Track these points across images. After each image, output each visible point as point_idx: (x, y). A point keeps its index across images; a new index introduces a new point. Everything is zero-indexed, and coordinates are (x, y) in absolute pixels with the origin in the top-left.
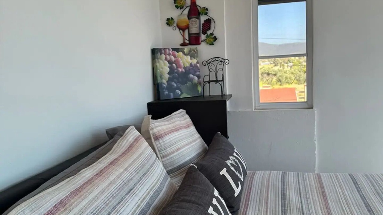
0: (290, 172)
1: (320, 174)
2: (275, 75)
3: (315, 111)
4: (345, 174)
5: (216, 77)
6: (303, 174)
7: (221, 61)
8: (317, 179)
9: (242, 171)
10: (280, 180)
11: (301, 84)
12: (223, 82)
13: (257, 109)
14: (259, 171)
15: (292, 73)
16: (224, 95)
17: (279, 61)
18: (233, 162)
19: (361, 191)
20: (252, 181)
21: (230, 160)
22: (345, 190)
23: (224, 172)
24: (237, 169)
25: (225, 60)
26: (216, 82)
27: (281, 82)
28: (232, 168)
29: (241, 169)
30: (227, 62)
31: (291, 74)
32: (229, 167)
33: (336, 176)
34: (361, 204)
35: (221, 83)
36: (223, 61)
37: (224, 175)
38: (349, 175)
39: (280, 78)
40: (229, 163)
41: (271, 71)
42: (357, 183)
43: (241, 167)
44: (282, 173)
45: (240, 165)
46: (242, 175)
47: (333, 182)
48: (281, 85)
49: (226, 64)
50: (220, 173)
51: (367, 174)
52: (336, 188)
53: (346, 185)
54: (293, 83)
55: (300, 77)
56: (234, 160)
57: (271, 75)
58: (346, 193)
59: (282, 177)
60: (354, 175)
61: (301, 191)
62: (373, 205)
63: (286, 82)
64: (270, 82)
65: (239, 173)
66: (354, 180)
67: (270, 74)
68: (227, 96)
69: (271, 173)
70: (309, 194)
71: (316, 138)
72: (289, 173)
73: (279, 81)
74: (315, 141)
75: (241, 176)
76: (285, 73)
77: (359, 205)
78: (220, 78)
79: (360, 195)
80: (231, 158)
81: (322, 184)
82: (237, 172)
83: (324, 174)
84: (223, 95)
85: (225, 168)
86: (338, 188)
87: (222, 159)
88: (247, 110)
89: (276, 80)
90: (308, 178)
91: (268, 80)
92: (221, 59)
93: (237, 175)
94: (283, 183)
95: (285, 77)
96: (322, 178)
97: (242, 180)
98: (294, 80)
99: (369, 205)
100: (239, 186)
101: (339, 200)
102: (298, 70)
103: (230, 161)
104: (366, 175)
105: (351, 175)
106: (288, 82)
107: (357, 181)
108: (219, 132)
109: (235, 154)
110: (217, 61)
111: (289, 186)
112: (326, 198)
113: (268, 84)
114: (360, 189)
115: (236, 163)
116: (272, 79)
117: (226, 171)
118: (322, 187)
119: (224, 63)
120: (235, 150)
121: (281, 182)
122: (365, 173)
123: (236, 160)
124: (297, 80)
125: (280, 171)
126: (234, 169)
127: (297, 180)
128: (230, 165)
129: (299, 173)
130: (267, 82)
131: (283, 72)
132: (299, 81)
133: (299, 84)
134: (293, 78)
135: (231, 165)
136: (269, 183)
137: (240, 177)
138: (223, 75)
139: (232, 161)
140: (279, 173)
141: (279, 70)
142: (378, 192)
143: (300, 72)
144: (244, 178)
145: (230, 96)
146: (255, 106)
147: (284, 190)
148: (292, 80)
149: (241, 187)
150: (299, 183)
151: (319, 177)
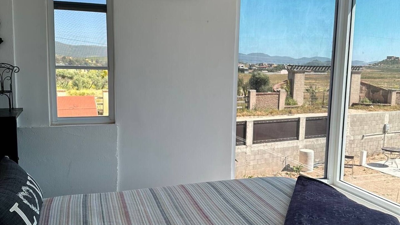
0: (92, 194)
1: (122, 192)
2: (71, 78)
3: (117, 126)
4: (146, 189)
5: (2, 87)
6: (105, 194)
7: (9, 69)
8: (120, 199)
9: (37, 202)
10: (81, 205)
11: (99, 89)
12: (11, 93)
13: (53, 125)
14: (57, 197)
15: (90, 77)
16: (13, 108)
17: (76, 63)
18: (26, 194)
19: (161, 206)
20: (49, 210)
21: (22, 191)
22: (147, 207)
23: (15, 208)
24: (32, 201)
25: (14, 67)
26: (2, 93)
27: (78, 86)
28: (26, 202)
29: (37, 200)
30: (16, 70)
31: (88, 78)
32: (22, 200)
33: (138, 192)
34: (161, 221)
35: (8, 94)
36: (11, 68)
37: (15, 211)
38: (149, 189)
39: (77, 82)
40: (21, 195)
41: (66, 74)
42: (157, 198)
43: (36, 198)
44: (83, 196)
45: (35, 196)
46: (38, 207)
47: (135, 199)
48: (78, 89)
49: (16, 71)
50: (10, 210)
51: (166, 187)
52: (139, 206)
53: (147, 201)
54: (90, 87)
55: (98, 82)
56: (28, 191)
57: (66, 78)
58: (148, 210)
59: (83, 201)
60: (154, 190)
61: (105, 215)
62: (172, 220)
63: (83, 87)
64: (66, 85)
65: (34, 206)
66: (154, 194)
67: (65, 76)
68: (15, 110)
69: (70, 197)
70: (112, 217)
71: (118, 153)
72: (90, 195)
73: (75, 85)
74: (117, 156)
75: (37, 209)
76: (82, 76)
77: (160, 221)
78: (7, 88)
79: (160, 210)
80: (24, 188)
81: (125, 203)
82: (31, 204)
83: (126, 191)
84: (11, 109)
85: (16, 203)
86: (140, 206)
87: (13, 191)
88: (42, 126)
89: (73, 83)
90: (111, 198)
91: (63, 83)
92: (9, 66)
93: (31, 210)
94: (84, 208)
95: (82, 81)
96: (125, 196)
97: (38, 213)
98: (92, 84)
99: (169, 220)
100: (34, 221)
101: (142, 218)
102: (96, 74)
103: (22, 193)
104: (165, 189)
105: (151, 190)
106: (86, 87)
107: (157, 196)
108: (7, 156)
109: (28, 183)
110: (3, 67)
111: (91, 211)
112: (129, 219)
113: (63, 87)
114: (160, 204)
115: (30, 193)
116: (68, 82)
117: (18, 207)
118: (125, 207)
119: (12, 70)
120: (29, 178)
121: (83, 207)
122: (164, 186)
123: (30, 190)
124: (95, 85)
125: (81, 194)
126: (28, 202)
127: (100, 202)
128: (22, 198)
129: (102, 194)
130: (62, 85)
131: (80, 76)
132: (98, 86)
133: (97, 90)
134: (91, 83)
135: (24, 198)
136: (69, 210)
137: (35, 211)
138: (11, 86)
139: (25, 192)
140: (80, 197)
141: (75, 73)
142: (175, 205)
143: (98, 76)
144: (40, 211)
145: (21, 110)
146: (52, 121)
147: (86, 216)
148: (90, 84)
149: (37, 221)
150: (102, 205)
151: (122, 195)
